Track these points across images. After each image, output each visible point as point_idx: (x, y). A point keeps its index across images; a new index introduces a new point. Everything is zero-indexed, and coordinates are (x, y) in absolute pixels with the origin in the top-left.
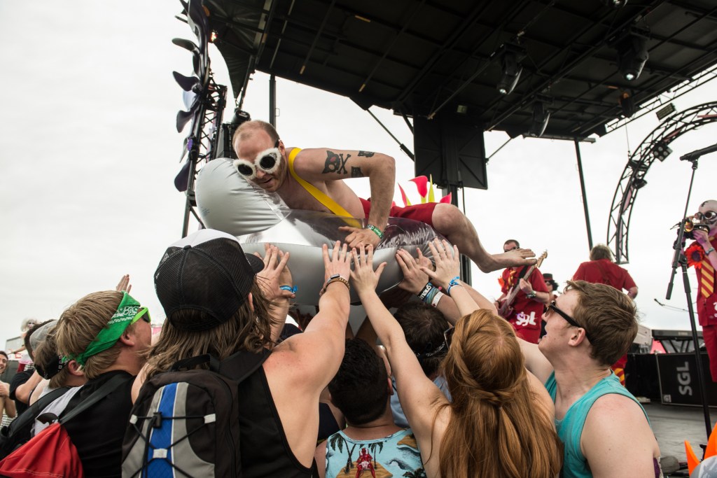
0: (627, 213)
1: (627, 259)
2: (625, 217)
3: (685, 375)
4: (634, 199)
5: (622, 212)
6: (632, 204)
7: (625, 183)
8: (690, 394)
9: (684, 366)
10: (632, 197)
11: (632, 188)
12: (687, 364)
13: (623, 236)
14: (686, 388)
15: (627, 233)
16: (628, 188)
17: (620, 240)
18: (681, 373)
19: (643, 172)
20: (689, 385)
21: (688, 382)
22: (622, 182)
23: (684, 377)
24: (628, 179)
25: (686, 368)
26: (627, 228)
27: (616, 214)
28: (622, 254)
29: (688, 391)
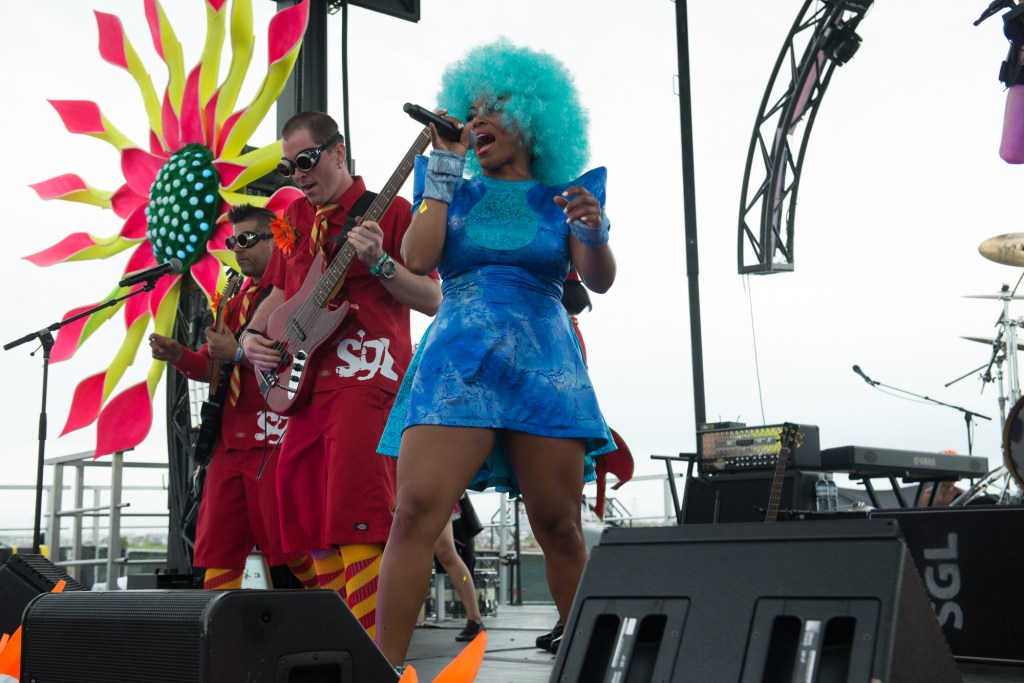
0: (801, 127)
1: (790, 259)
2: (794, 141)
3: (945, 571)
4: (823, 88)
5: (786, 125)
6: (815, 105)
7: (802, 40)
8: (958, 624)
9: (944, 544)
10: (817, 84)
11: (821, 55)
12: (952, 538)
13: (784, 194)
14: (947, 609)
15: (795, 187)
16: (811, 56)
17: (776, 203)
18: (935, 564)
19: (855, 14)
20: (955, 599)
21: (954, 589)
22: (797, 38)
23: (943, 577)
24: (811, 30)
25: (951, 551)
26: (797, 171)
27: (770, 129)
28: (779, 244)
29: (952, 616)
